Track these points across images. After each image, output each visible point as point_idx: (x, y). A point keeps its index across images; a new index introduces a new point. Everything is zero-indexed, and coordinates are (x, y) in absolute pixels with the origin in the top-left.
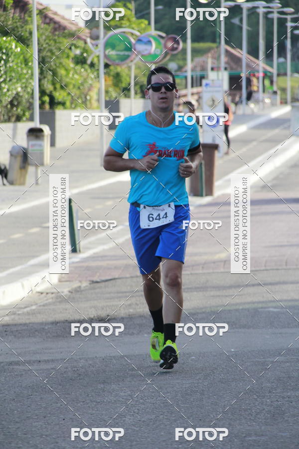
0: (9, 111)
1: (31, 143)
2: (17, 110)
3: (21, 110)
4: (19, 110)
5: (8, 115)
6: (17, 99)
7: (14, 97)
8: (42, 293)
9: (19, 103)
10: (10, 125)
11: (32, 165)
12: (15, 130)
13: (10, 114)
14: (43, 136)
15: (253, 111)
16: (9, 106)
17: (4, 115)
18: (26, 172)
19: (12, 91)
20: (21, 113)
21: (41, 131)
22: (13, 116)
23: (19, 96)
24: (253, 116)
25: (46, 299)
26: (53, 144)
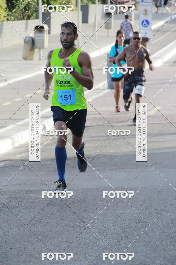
0: (24, 13)
1: (37, 35)
2: (28, 12)
3: (31, 12)
4: (29, 12)
5: (23, 15)
6: (28, 6)
7: (27, 5)
8: (44, 136)
9: (29, 8)
10: (24, 22)
11: (37, 48)
12: (27, 24)
13: (24, 15)
14: (44, 31)
15: (168, 11)
16: (23, 10)
17: (20, 15)
18: (34, 52)
19: (25, 1)
20: (31, 14)
21: (43, 27)
22: (25, 16)
23: (29, 4)
24: (167, 15)
25: (46, 140)
26: (49, 32)
